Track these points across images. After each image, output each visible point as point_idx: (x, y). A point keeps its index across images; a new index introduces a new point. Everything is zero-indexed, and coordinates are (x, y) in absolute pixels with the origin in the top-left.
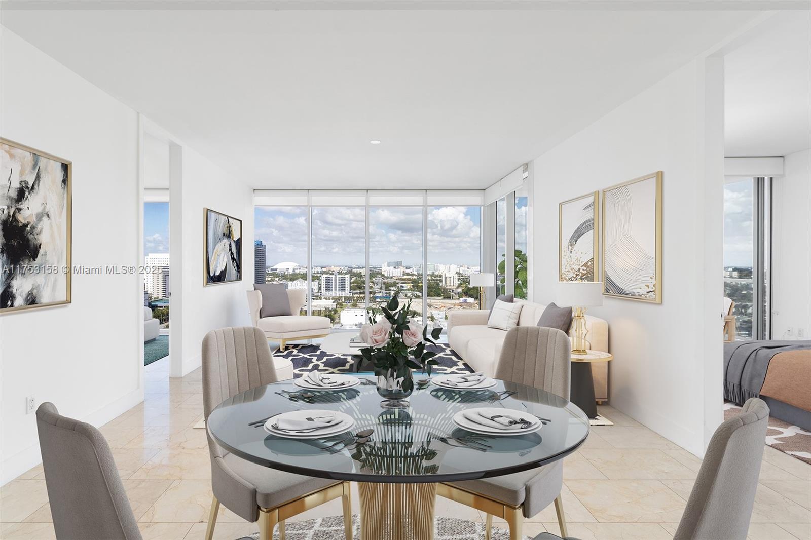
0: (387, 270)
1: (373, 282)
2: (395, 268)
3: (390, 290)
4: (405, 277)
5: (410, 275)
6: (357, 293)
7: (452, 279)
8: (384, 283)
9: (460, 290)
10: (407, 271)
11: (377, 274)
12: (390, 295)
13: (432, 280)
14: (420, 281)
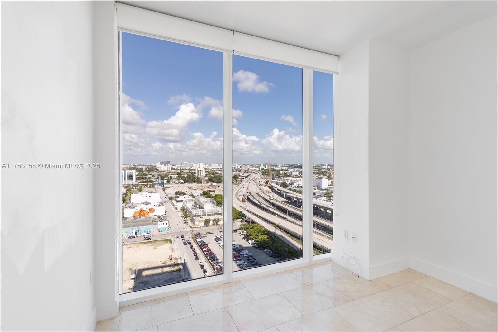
0: (160, 167)
1: (151, 175)
2: (165, 165)
3: (164, 179)
4: (173, 171)
5: (176, 170)
6: (141, 182)
7: (202, 172)
8: (159, 175)
9: (207, 178)
10: (174, 167)
11: (154, 169)
12: (163, 182)
13: (189, 173)
14: (182, 173)
